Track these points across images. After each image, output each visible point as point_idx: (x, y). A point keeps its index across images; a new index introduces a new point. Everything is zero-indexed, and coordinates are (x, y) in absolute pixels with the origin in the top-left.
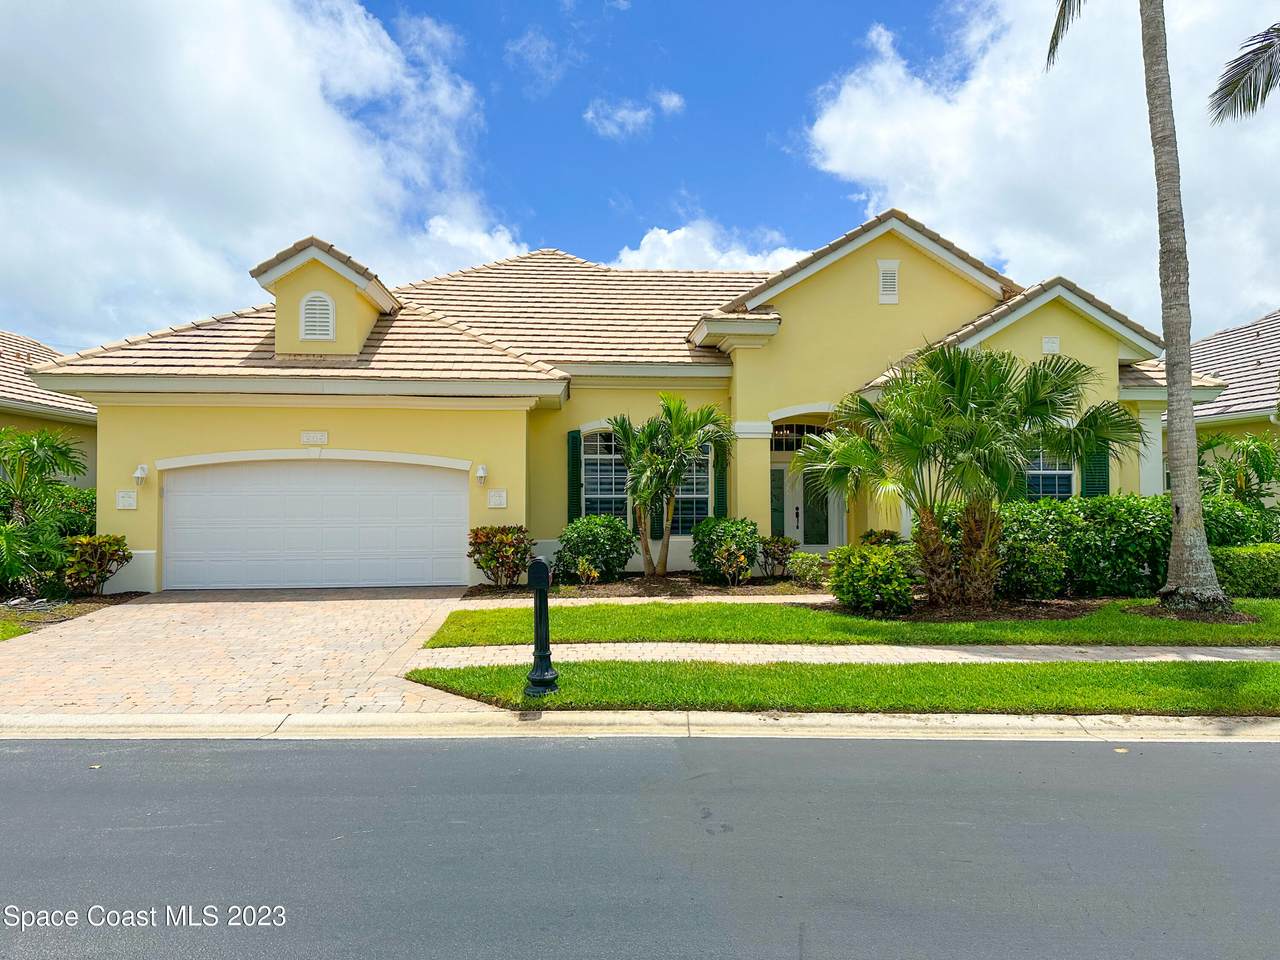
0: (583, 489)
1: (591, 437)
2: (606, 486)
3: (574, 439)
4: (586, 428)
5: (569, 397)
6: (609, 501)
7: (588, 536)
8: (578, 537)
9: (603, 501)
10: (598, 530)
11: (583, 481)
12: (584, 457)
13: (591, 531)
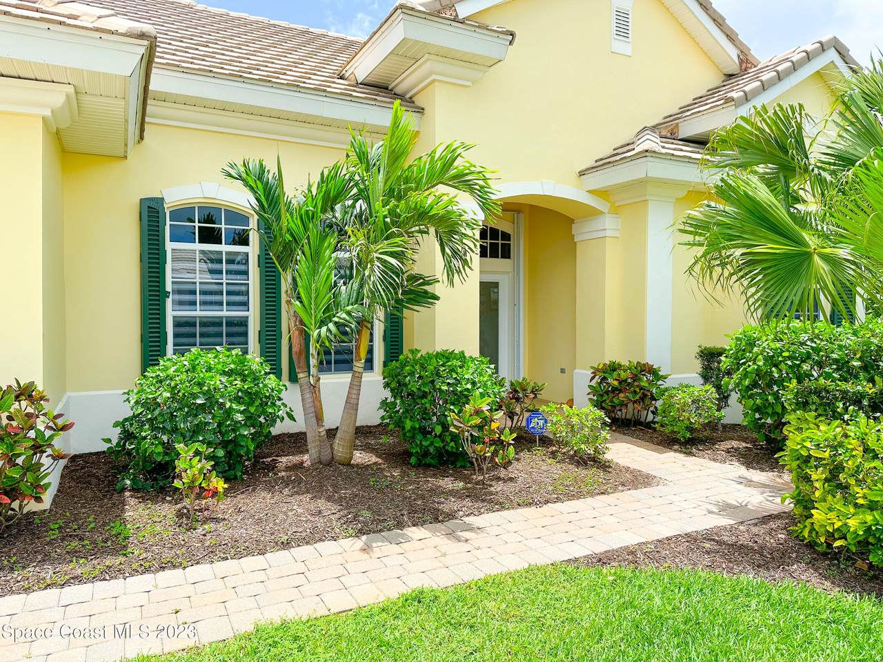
0: (169, 302)
1: (184, 213)
2: (211, 296)
3: (151, 212)
4: (175, 196)
5: (142, 138)
6: (216, 323)
7: (194, 396)
8: (173, 398)
9: (206, 323)
10: (218, 381)
11: (169, 288)
12: (170, 246)
13: (200, 385)
